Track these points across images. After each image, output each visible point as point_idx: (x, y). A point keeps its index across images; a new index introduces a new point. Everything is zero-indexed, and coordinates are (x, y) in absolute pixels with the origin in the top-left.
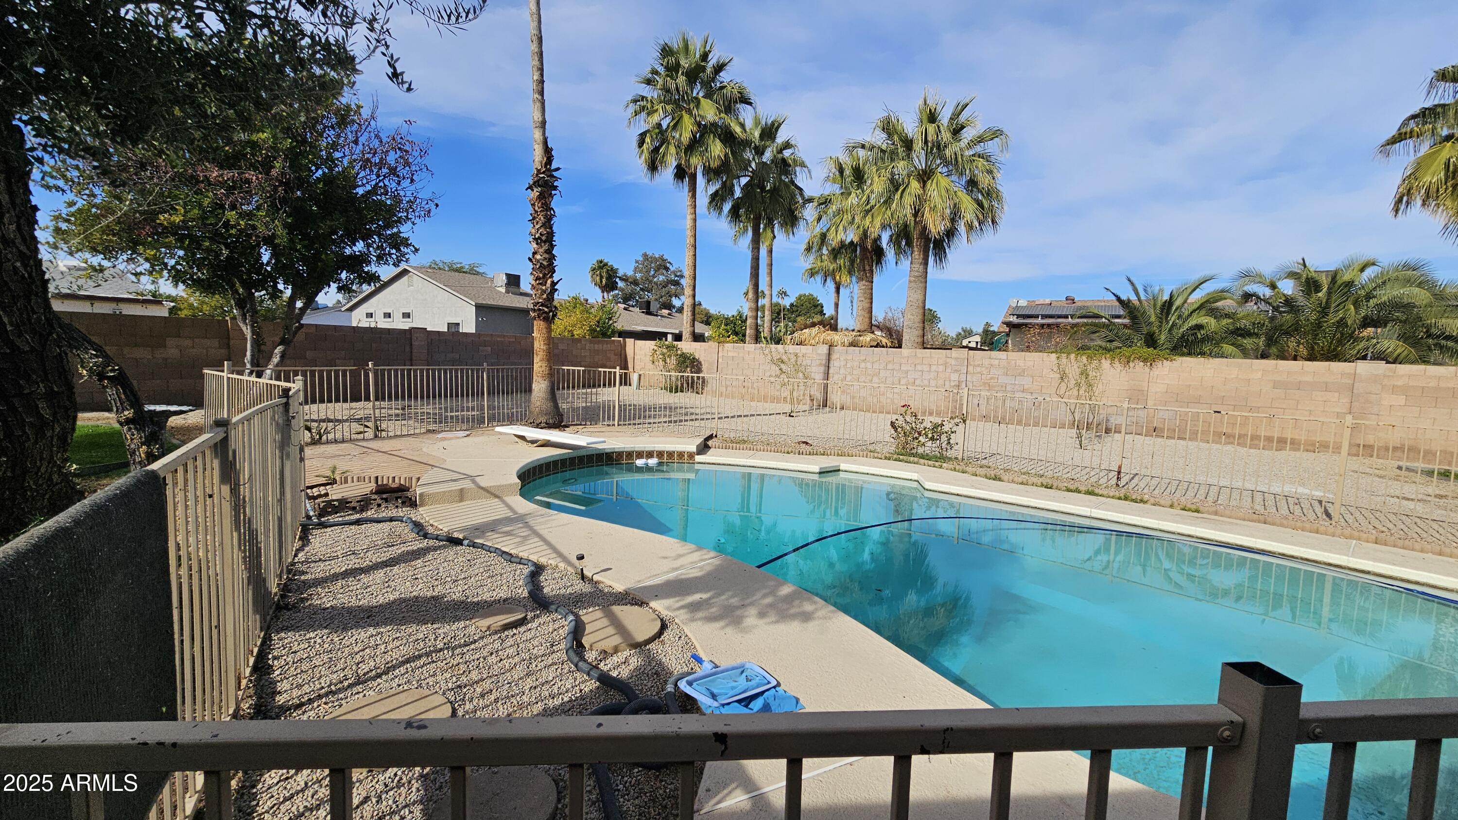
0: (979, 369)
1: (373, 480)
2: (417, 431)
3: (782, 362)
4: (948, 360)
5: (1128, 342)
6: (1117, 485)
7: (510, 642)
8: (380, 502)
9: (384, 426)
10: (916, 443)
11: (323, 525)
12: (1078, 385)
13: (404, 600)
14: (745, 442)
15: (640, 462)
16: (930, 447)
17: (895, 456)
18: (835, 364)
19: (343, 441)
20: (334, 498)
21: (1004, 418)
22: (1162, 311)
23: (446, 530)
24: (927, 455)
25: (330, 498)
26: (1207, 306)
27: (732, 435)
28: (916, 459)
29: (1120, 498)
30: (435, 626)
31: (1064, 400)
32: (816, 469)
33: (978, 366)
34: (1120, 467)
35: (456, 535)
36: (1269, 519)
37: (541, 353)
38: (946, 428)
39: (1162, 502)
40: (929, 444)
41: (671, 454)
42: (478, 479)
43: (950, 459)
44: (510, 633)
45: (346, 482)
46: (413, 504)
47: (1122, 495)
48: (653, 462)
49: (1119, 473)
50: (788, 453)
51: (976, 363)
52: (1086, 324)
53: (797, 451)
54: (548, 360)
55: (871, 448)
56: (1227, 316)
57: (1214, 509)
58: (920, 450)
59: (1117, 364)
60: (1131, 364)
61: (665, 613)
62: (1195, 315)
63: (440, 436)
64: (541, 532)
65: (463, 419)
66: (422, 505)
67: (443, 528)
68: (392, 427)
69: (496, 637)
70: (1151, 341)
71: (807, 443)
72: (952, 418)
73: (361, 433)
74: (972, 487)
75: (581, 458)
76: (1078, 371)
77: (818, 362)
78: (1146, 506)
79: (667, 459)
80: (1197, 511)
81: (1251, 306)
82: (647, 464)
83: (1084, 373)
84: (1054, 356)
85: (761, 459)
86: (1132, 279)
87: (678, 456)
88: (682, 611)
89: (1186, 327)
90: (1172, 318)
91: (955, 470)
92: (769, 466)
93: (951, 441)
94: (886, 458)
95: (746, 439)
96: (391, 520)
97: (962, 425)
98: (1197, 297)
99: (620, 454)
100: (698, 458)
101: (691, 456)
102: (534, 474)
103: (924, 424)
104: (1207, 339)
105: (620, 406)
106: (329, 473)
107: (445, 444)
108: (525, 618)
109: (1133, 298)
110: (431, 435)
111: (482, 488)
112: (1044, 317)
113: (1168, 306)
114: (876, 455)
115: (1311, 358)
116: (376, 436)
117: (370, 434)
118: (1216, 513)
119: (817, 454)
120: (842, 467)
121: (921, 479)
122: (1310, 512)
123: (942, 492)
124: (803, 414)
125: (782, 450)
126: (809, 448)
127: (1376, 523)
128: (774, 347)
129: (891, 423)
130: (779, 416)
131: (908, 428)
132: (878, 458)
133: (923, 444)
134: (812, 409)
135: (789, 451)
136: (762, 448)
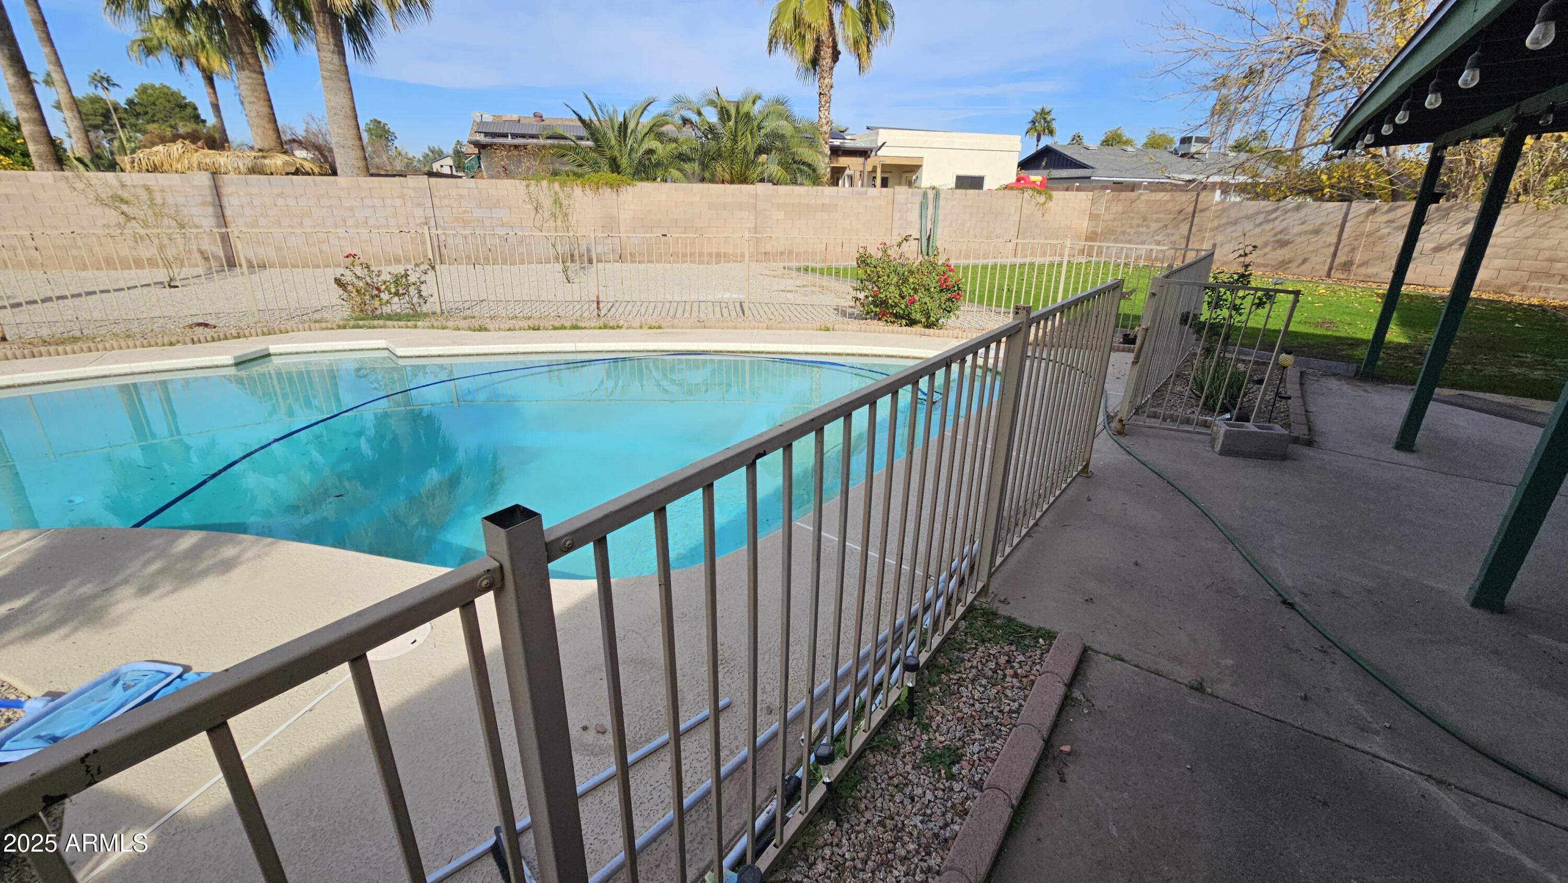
0: (446, 202)
3: (123, 201)
4: (405, 191)
5: (595, 167)
6: (599, 315)
10: (377, 303)
12: (554, 215)
14: (76, 339)
16: (397, 305)
17: (352, 323)
18: (232, 204)
21: (477, 258)
22: (620, 134)
24: (397, 314)
26: (655, 131)
27: (44, 332)
28: (381, 322)
29: (600, 328)
31: (543, 234)
32: (229, 359)
33: (445, 197)
34: (598, 297)
36: (707, 324)
38: (412, 278)
39: (634, 325)
40: (396, 299)
43: (426, 315)
47: (602, 325)
49: (598, 303)
50: (171, 344)
51: (442, 194)
52: (552, 147)
53: (187, 339)
55: (317, 316)
56: (671, 140)
57: (670, 324)
58: (387, 310)
59: (588, 192)
60: (600, 190)
62: (646, 139)
70: (615, 167)
71: (206, 325)
72: (416, 265)
76: (551, 200)
77: (199, 200)
78: (623, 331)
80: (660, 327)
81: (688, 131)
83: (557, 202)
84: (525, 183)
85: (116, 362)
86: (589, 96)
89: (641, 151)
90: (630, 142)
91: (433, 327)
92: (136, 370)
93: (422, 293)
94: (339, 327)
95: (78, 334)
97: (431, 273)
98: (646, 120)
103: (382, 277)
104: (658, 164)
109: (594, 119)
112: (515, 136)
113: (624, 126)
114: (324, 325)
115: (732, 182)
118: (673, 327)
119: (226, 338)
120: (273, 349)
121: (393, 346)
122: (733, 313)
123: (420, 357)
124: (195, 280)
125: (159, 341)
126: (209, 332)
127: (769, 313)
128: (95, 176)
129: (336, 279)
130: (146, 289)
131: (361, 284)
132: (328, 329)
133: (388, 302)
134: (209, 272)
135: (173, 340)
136: (116, 344)
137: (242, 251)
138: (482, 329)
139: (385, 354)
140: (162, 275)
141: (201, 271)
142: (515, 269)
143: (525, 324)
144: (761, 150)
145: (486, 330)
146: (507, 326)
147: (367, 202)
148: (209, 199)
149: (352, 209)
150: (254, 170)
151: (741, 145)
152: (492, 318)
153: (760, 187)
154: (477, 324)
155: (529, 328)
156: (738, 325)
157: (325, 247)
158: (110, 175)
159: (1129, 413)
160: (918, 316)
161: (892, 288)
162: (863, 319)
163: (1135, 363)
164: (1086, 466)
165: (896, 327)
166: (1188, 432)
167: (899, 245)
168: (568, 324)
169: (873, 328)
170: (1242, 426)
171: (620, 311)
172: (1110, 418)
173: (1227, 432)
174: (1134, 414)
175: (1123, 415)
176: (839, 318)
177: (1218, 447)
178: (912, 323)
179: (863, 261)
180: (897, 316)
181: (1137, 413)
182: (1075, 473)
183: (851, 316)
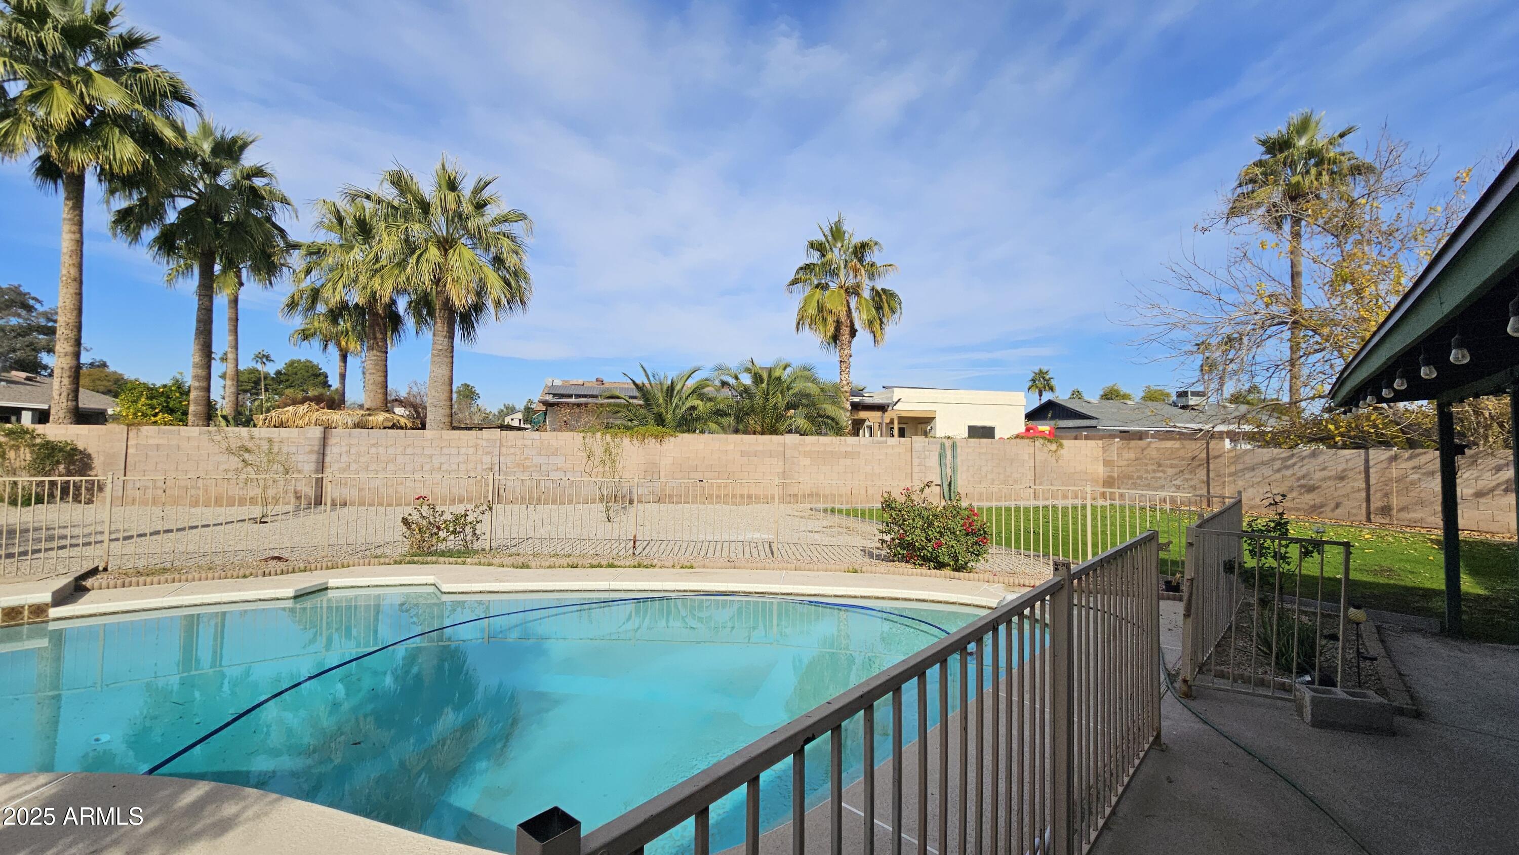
0: (512, 450)
3: (247, 450)
4: (479, 442)
5: (643, 422)
6: (634, 554)
10: (434, 540)
12: (603, 462)
14: (165, 570)
16: (452, 542)
17: (408, 559)
18: (333, 451)
21: (531, 498)
22: (667, 395)
24: (450, 551)
26: (697, 392)
27: (141, 564)
28: (434, 558)
29: (634, 567)
31: (593, 479)
32: (290, 592)
33: (512, 446)
34: (635, 537)
36: (737, 565)
38: (470, 518)
39: (667, 564)
40: (452, 537)
43: (476, 552)
47: (636, 563)
49: (634, 542)
50: (245, 577)
51: (510, 444)
52: (609, 405)
53: (260, 572)
55: (379, 552)
56: (710, 400)
57: (702, 563)
58: (442, 546)
59: (635, 441)
60: (646, 441)
62: (690, 398)
70: (660, 421)
71: (279, 559)
72: (477, 506)
74: (498, 580)
76: (603, 449)
77: (308, 448)
78: (656, 570)
80: (691, 567)
81: (726, 392)
83: (607, 451)
84: (582, 435)
85: (192, 593)
86: (644, 365)
87: (6, 614)
89: (685, 408)
90: (675, 401)
91: (480, 564)
92: (206, 601)
93: (477, 532)
94: (396, 562)
95: (169, 566)
97: (488, 513)
98: (691, 383)
100: (57, 612)
101: (39, 610)
103: (444, 517)
104: (699, 418)
109: (646, 382)
112: (578, 396)
113: (671, 388)
114: (382, 560)
115: (763, 433)
118: (704, 567)
119: (294, 571)
120: (332, 583)
121: (439, 582)
122: (762, 553)
123: (463, 593)
124: (283, 517)
125: (235, 574)
126: (281, 565)
127: (797, 554)
128: (233, 431)
129: (403, 518)
130: (241, 524)
131: (424, 523)
132: (385, 564)
133: (444, 539)
134: (297, 509)
135: (247, 573)
136: (197, 576)
137: (331, 492)
138: (525, 566)
139: (431, 589)
140: (257, 512)
141: (290, 508)
142: (563, 508)
143: (564, 561)
144: (789, 406)
145: (528, 567)
146: (547, 564)
147: (445, 451)
148: (316, 448)
149: (431, 456)
150: (358, 425)
151: (772, 402)
152: (534, 556)
153: (788, 437)
154: (520, 560)
155: (568, 566)
156: (767, 565)
157: (401, 489)
158: (244, 431)
159: (1193, 670)
160: (946, 559)
161: (918, 531)
162: (890, 561)
163: (1187, 615)
164: (1158, 737)
165: (924, 570)
166: (1266, 696)
167: (922, 491)
168: (604, 563)
169: (901, 570)
170: (1329, 692)
171: (654, 550)
172: (1172, 677)
173: (1313, 697)
174: (1198, 672)
175: (1187, 672)
176: (867, 560)
177: (1308, 717)
178: (940, 566)
179: (888, 505)
180: (925, 559)
181: (1200, 671)
182: (1146, 746)
183: (878, 557)
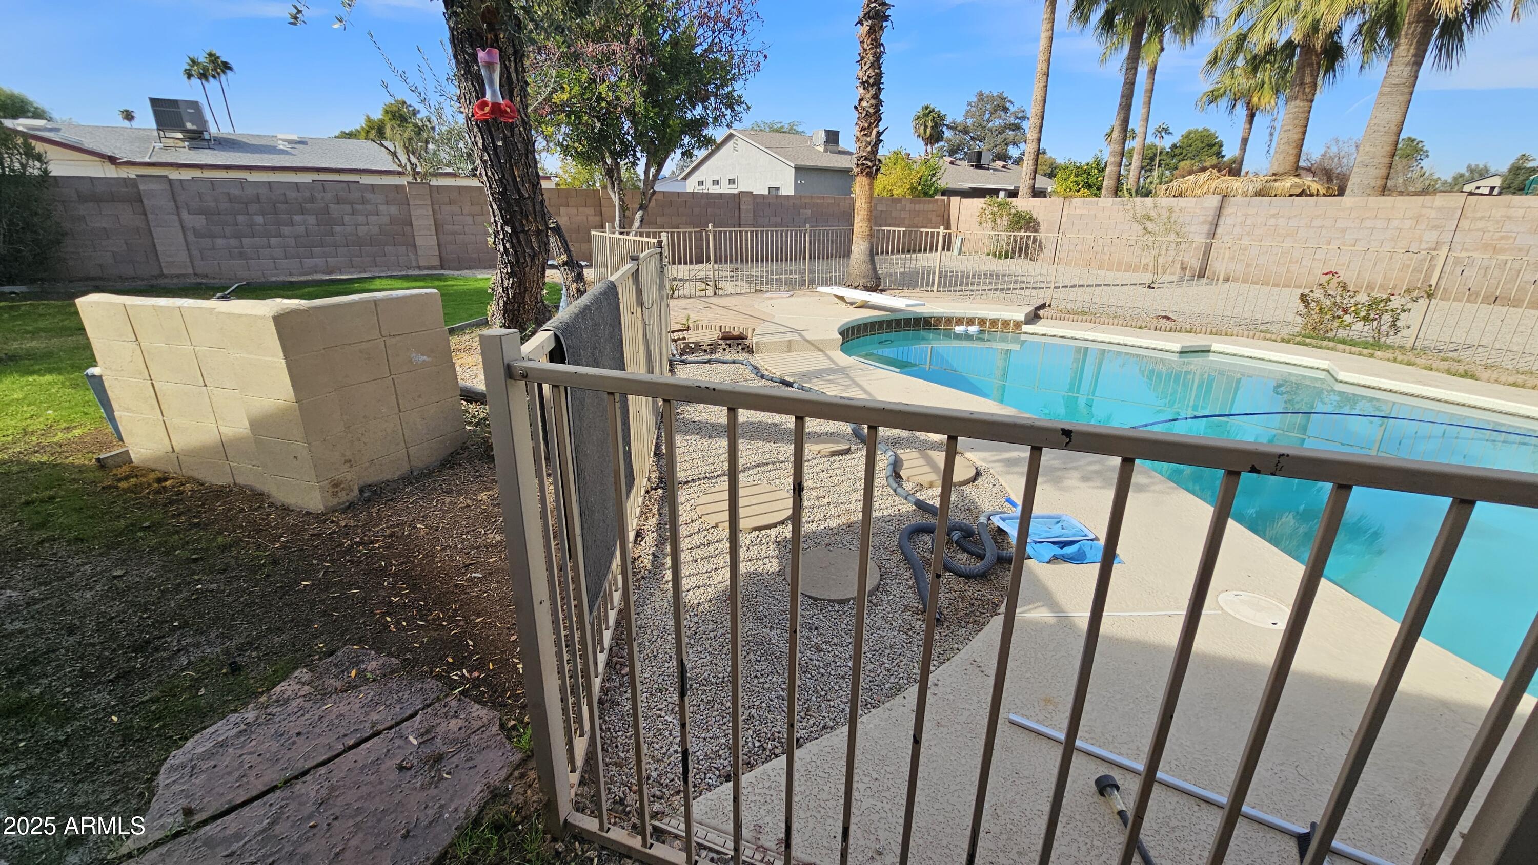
0: (1478, 224)
1: (718, 328)
2: (748, 291)
3: (1149, 219)
4: (1424, 211)
7: (838, 465)
8: (725, 347)
9: (721, 285)
10: (1336, 324)
11: (684, 362)
13: (751, 423)
14: (1085, 313)
15: (959, 329)
16: (1358, 330)
17: (1298, 339)
18: (1227, 221)
19: (690, 297)
20: (690, 340)
23: (778, 374)
24: (1352, 339)
25: (687, 341)
27: (1069, 306)
28: (1331, 344)
30: (777, 445)
32: (1177, 347)
33: (1481, 218)
35: (787, 378)
37: (862, 212)
40: (1361, 323)
41: (994, 322)
42: (804, 333)
43: (1389, 347)
44: (837, 458)
45: (697, 329)
46: (751, 351)
48: (973, 329)
50: (1141, 328)
53: (1153, 326)
54: (869, 220)
61: (980, 464)
63: (767, 295)
64: (861, 383)
65: (786, 281)
66: (757, 353)
67: (777, 373)
68: (728, 287)
69: (827, 459)
71: (1168, 318)
72: (1409, 291)
73: (703, 290)
74: (1419, 382)
75: (898, 321)
79: (988, 327)
82: (966, 331)
85: (1103, 332)
87: (1003, 324)
88: (997, 464)
91: (1395, 360)
92: (1112, 341)
93: (1398, 323)
95: (1087, 310)
96: (734, 362)
99: (938, 319)
100: (1026, 328)
101: (1018, 325)
102: (853, 334)
103: (1358, 298)
105: (940, 272)
106: (684, 321)
107: (773, 302)
108: (849, 449)
110: (759, 295)
111: (807, 341)
114: (1268, 336)
116: (715, 294)
117: (710, 291)
119: (1180, 331)
120: (1215, 347)
121: (1336, 369)
123: (1365, 386)
124: (1168, 285)
125: (1134, 324)
126: (1169, 324)
129: (1302, 295)
131: (1328, 303)
133: (1349, 325)
134: (1181, 280)
135: (1143, 325)
136: (1107, 321)
137: (1218, 265)
138: (1469, 376)
141: (1175, 278)
145: (1474, 378)
148: (1210, 219)
150: (1260, 193)
152: (1487, 367)
154: (1461, 368)
